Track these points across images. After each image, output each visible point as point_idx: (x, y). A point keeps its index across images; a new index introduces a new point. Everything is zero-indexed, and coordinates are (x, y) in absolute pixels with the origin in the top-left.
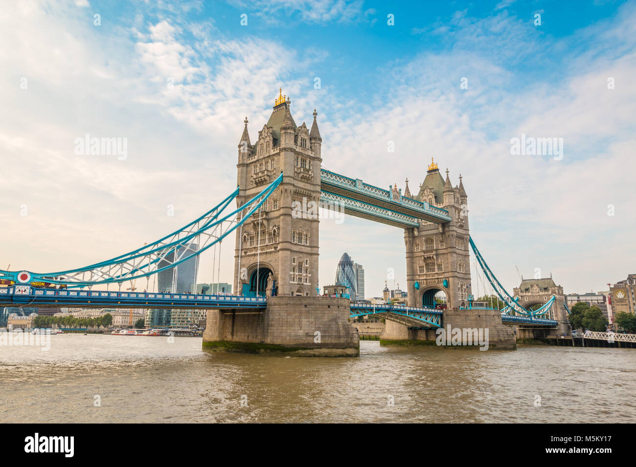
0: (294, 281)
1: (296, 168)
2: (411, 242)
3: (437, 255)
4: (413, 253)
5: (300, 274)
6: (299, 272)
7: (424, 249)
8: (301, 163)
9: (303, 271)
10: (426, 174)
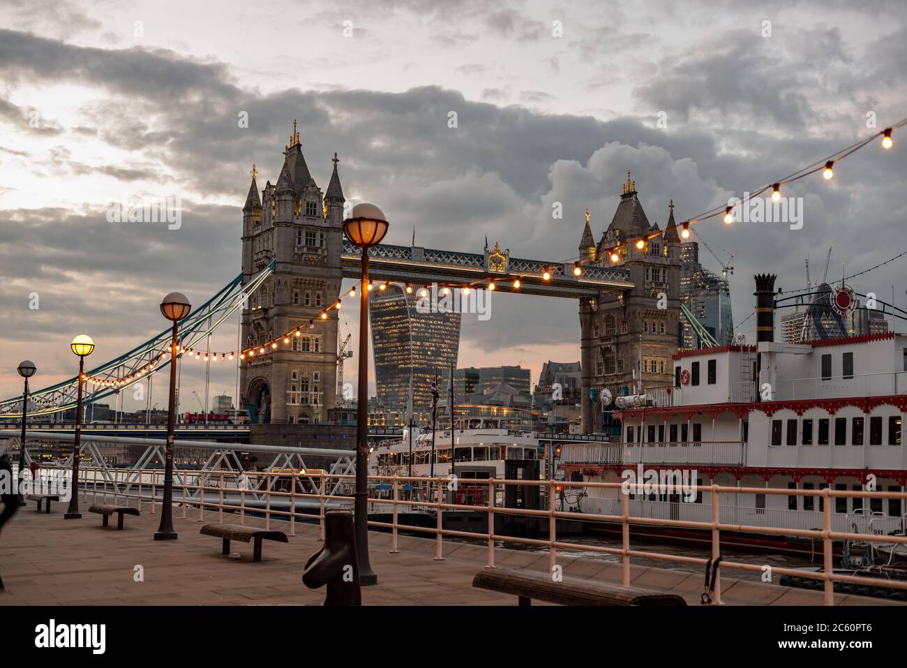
0: (294, 402)
1: (296, 249)
2: (588, 321)
3: (617, 345)
4: (590, 339)
5: (305, 392)
6: (303, 390)
7: (604, 334)
8: (307, 239)
9: (310, 389)
10: (619, 200)
